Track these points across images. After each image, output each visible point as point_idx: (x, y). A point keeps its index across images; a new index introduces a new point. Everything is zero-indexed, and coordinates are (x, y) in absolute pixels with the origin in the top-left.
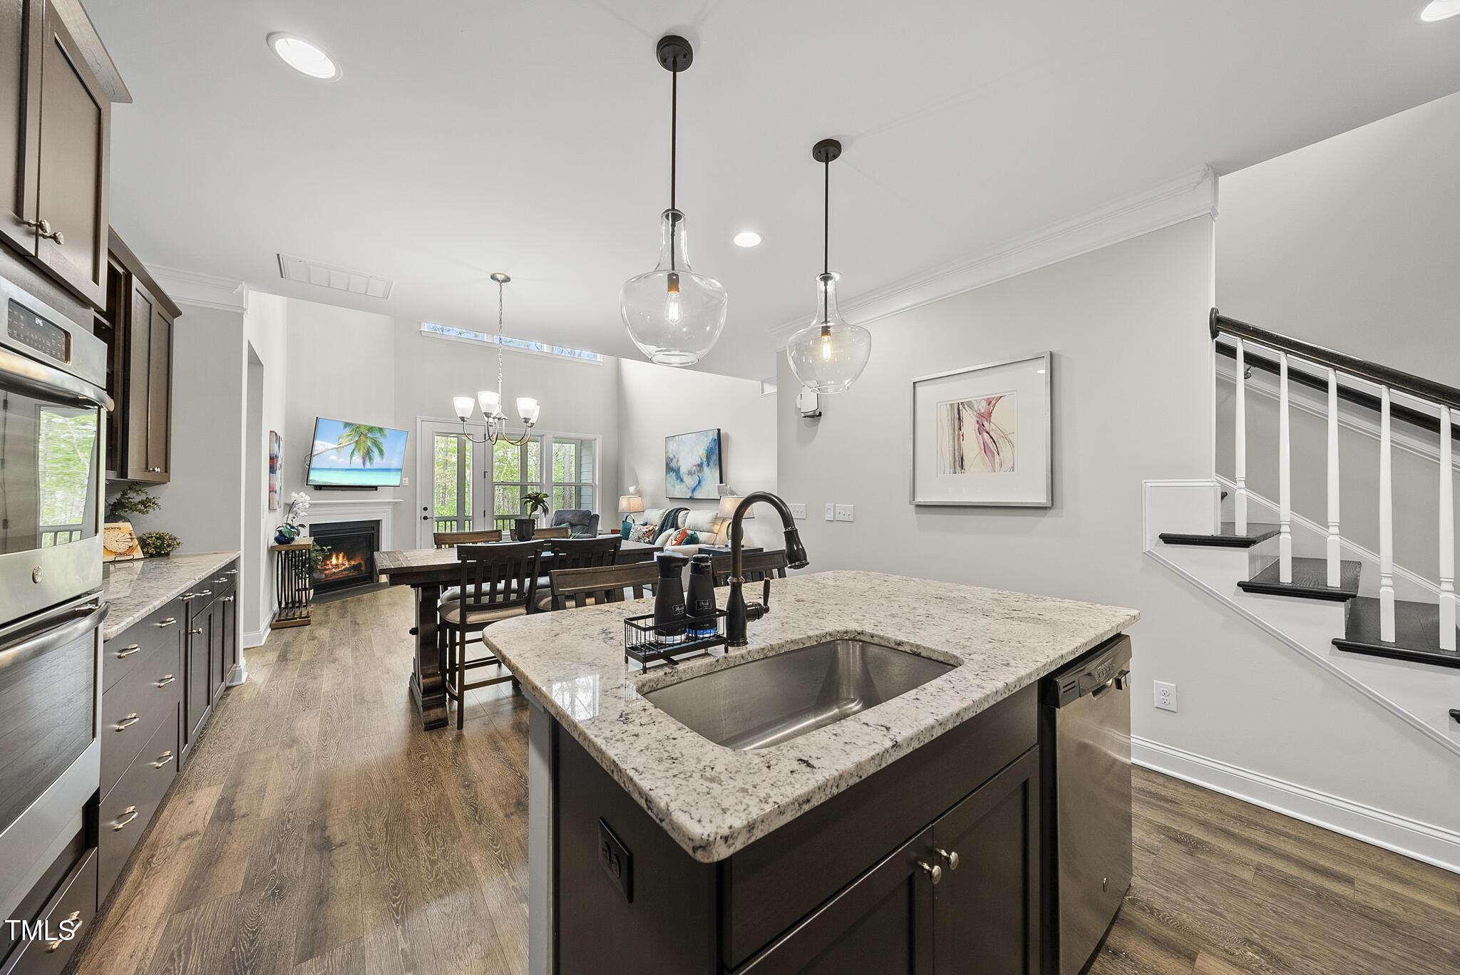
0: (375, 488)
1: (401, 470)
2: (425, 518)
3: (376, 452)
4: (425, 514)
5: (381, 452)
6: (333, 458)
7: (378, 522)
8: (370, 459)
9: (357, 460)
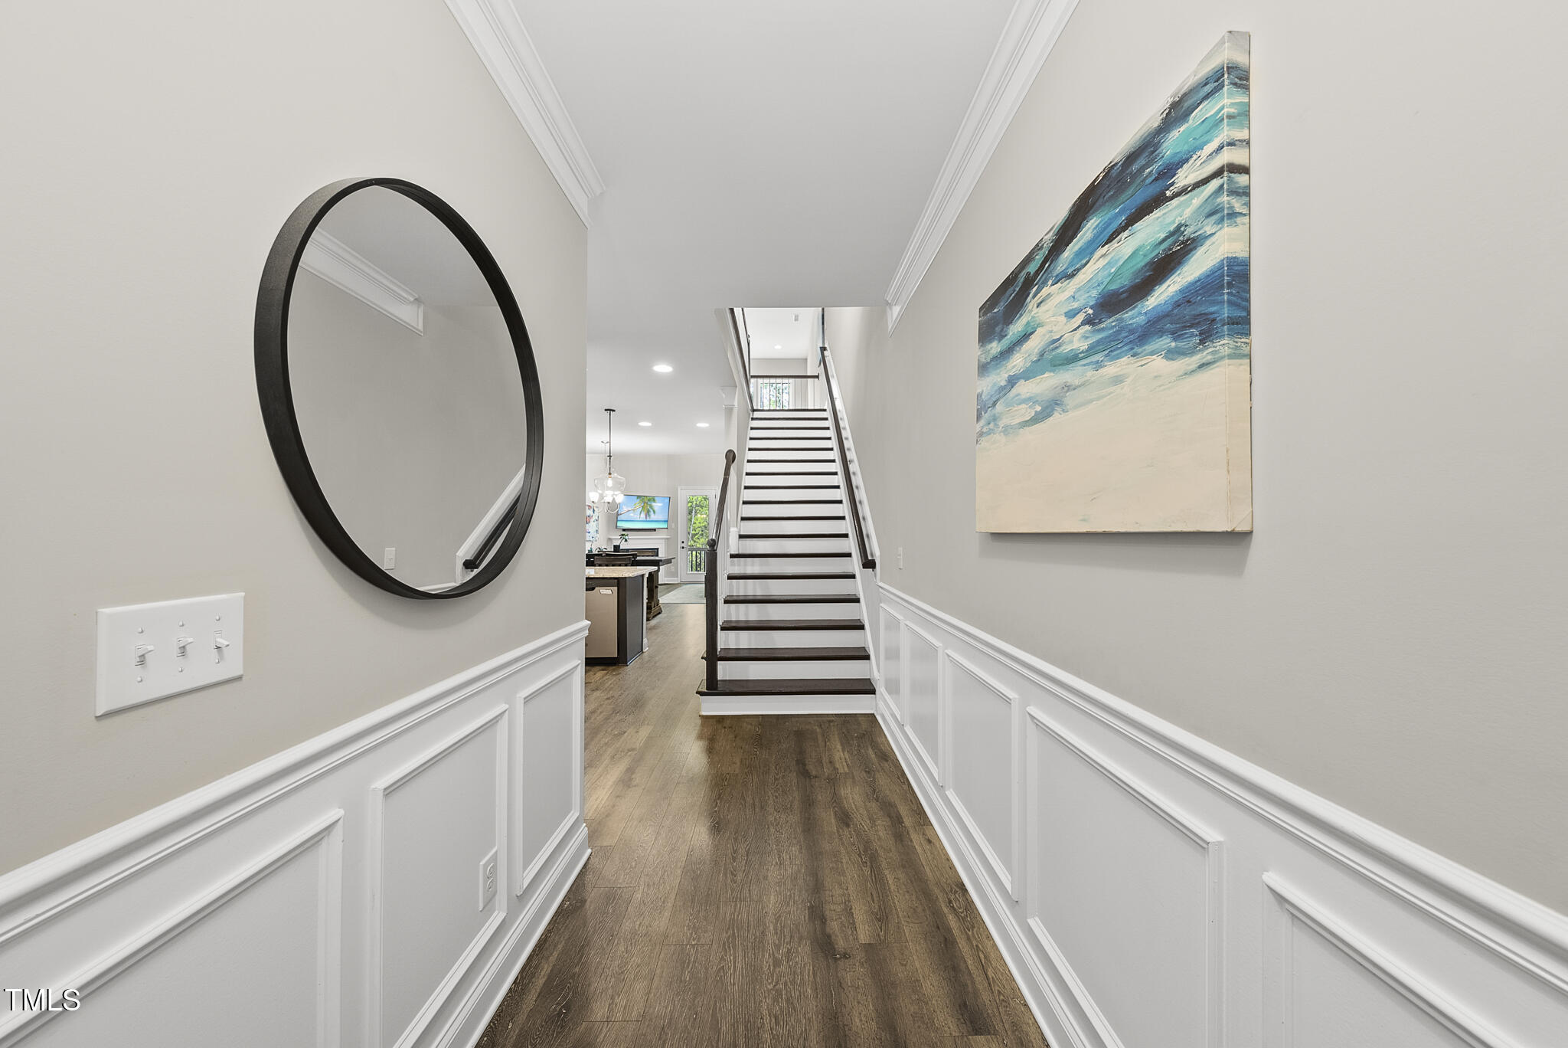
0: (655, 530)
1: (667, 521)
2: (683, 548)
3: (652, 512)
4: (683, 545)
5: (654, 512)
6: (632, 515)
7: (658, 549)
8: (649, 516)
9: (643, 516)
